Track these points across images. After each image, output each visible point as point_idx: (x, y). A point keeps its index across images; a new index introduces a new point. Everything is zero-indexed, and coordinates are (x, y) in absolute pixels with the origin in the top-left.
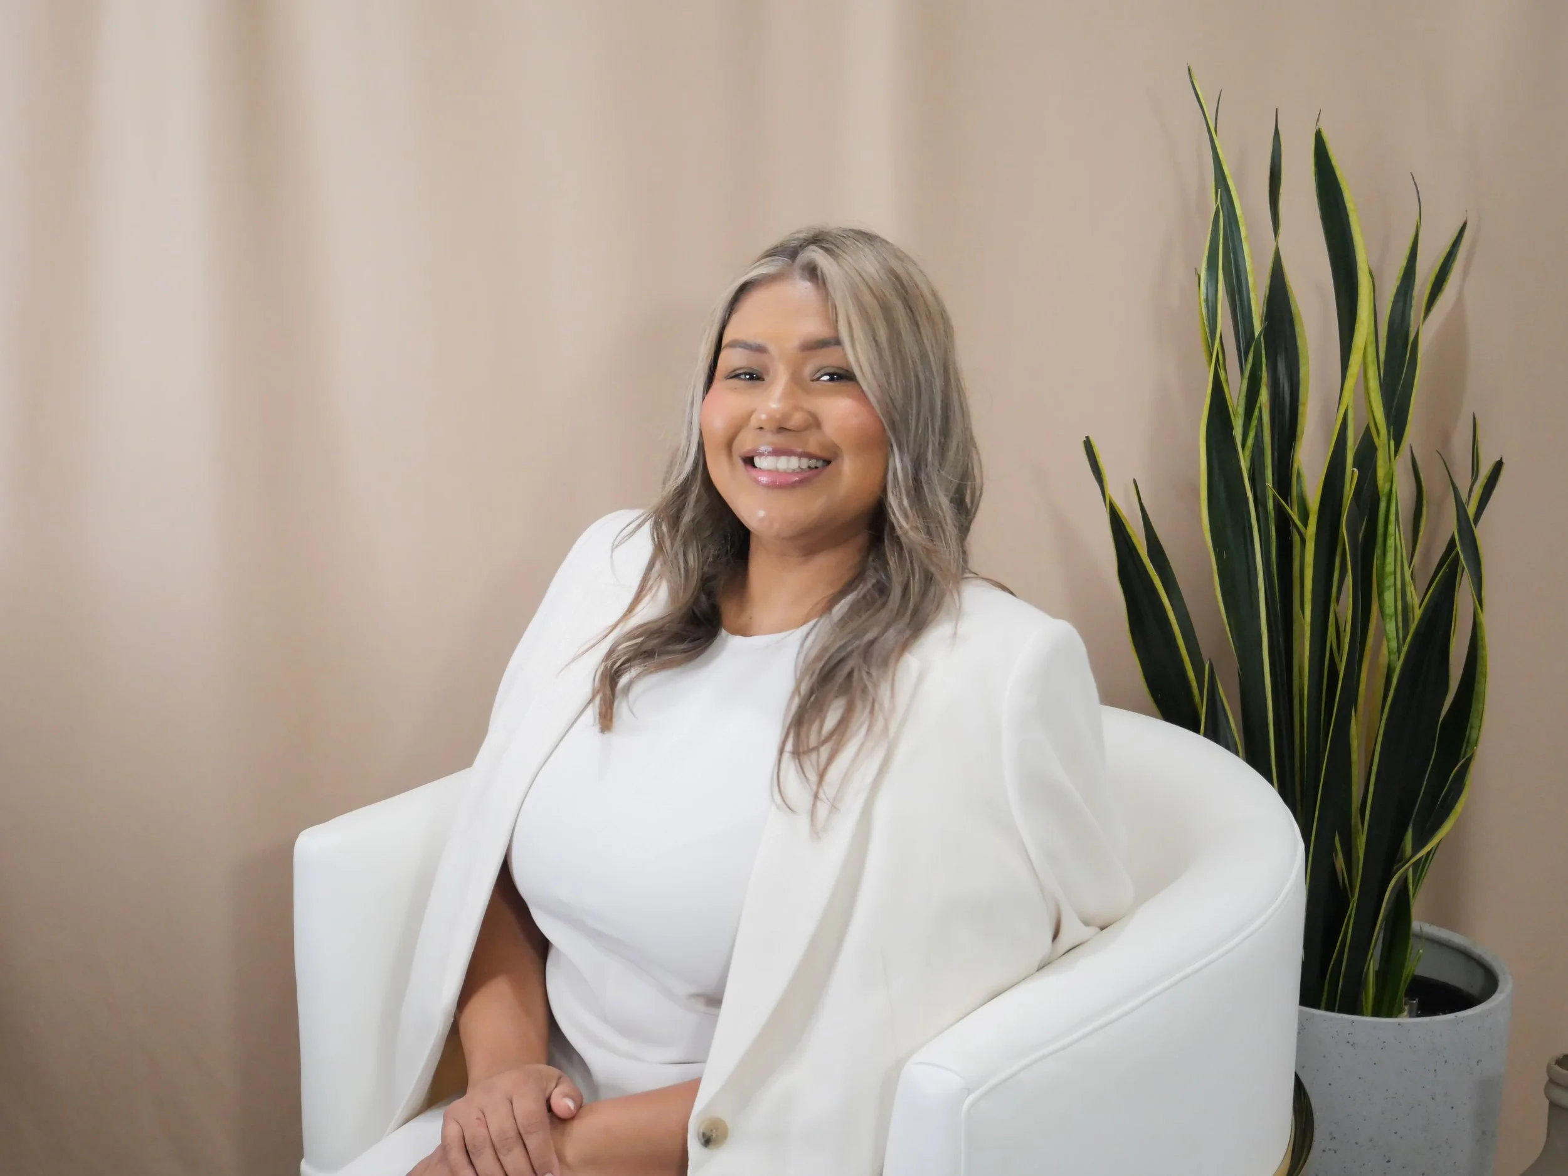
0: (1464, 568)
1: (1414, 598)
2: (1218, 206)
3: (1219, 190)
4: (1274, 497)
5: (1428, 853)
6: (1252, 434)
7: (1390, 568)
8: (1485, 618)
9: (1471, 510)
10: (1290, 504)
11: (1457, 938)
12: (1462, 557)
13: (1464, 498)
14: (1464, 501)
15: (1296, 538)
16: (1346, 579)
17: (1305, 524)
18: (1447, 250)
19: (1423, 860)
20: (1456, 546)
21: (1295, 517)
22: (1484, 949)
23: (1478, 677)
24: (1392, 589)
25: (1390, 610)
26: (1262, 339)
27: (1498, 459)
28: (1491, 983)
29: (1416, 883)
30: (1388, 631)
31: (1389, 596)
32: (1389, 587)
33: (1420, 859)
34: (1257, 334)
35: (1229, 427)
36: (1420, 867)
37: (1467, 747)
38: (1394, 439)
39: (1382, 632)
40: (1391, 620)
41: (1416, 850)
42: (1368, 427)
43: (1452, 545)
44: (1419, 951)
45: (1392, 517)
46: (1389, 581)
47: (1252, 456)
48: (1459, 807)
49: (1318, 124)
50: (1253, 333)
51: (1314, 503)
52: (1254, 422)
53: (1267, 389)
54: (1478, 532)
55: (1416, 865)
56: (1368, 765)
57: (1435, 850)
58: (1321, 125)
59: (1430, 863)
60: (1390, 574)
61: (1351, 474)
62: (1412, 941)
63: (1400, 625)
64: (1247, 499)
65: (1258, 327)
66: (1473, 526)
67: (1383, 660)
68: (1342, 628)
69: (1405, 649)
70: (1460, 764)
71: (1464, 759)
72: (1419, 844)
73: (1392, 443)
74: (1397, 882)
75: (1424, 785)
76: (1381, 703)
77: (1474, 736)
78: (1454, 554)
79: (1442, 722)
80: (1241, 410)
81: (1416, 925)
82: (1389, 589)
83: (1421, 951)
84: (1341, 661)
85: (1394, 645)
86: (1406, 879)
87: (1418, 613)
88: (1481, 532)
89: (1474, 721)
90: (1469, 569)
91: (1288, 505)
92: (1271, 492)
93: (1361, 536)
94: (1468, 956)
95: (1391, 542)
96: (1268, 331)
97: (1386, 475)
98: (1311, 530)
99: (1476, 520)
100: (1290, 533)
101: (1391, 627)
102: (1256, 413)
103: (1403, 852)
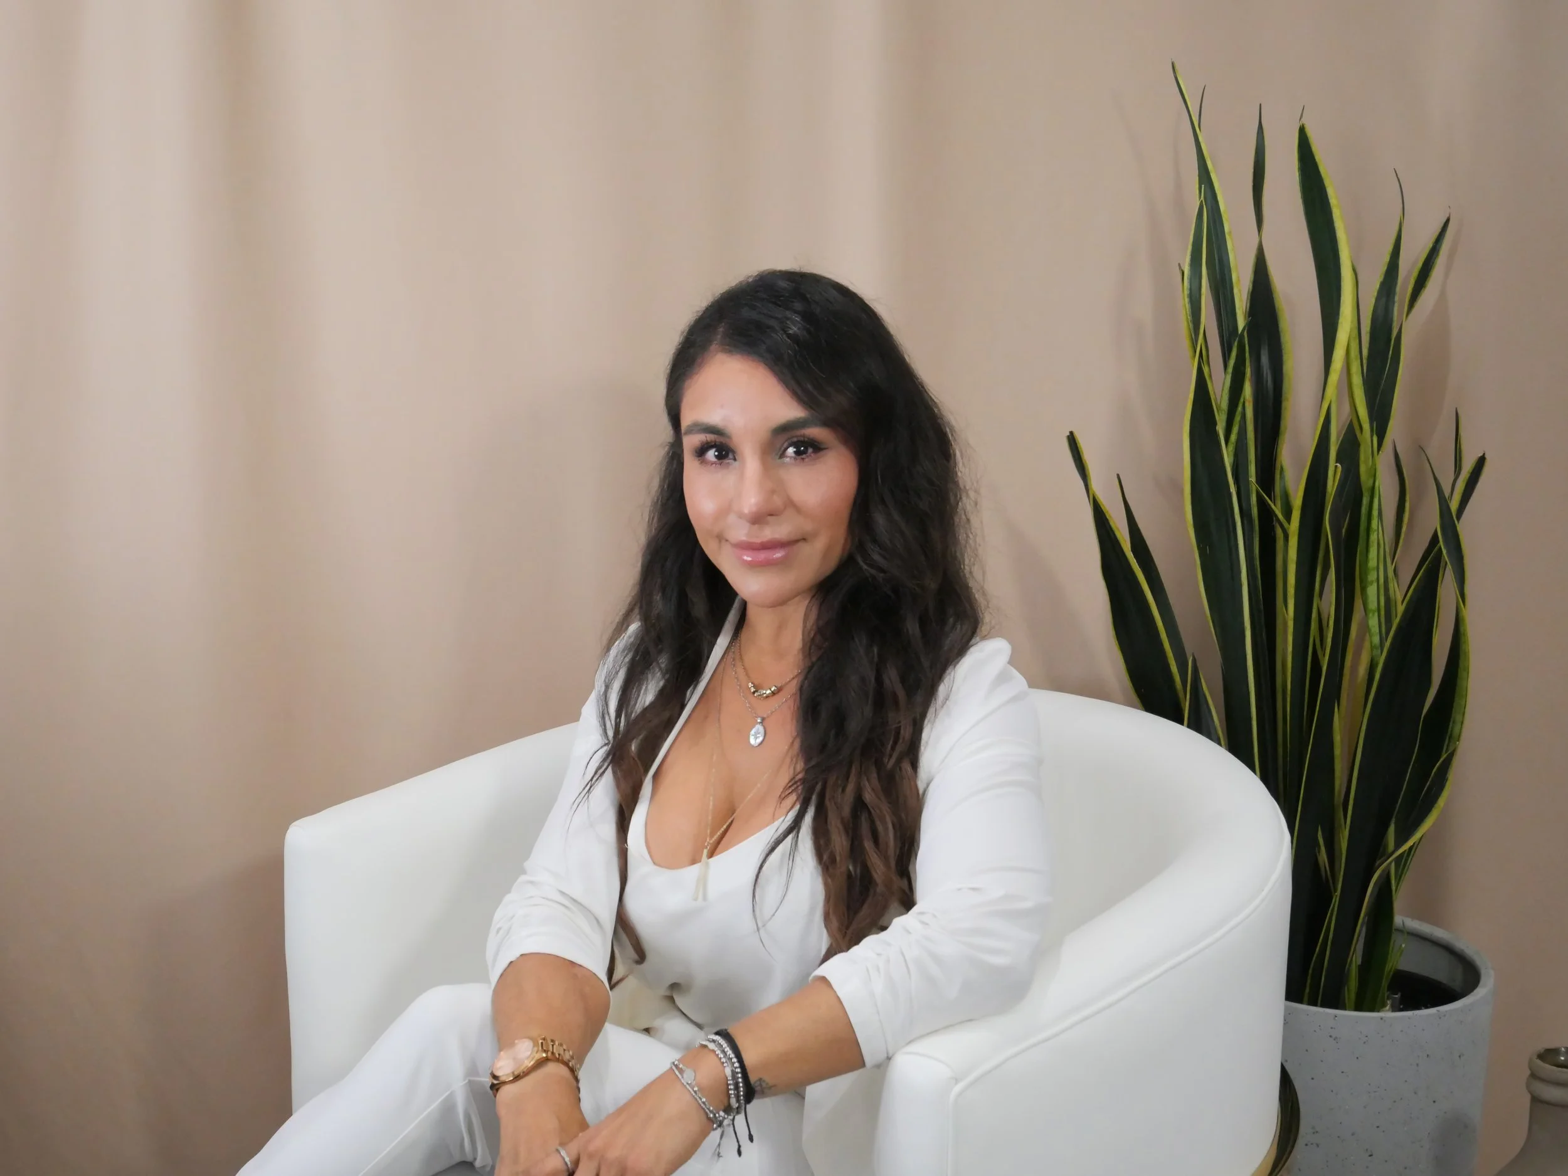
0: (1446, 563)
1: (1397, 593)
2: (1202, 201)
3: (1203, 186)
4: (1257, 492)
5: (1411, 848)
6: (1235, 430)
7: (1372, 563)
8: (1468, 614)
9: (1454, 505)
10: (1273, 500)
11: (1439, 933)
12: (1444, 552)
13: (1447, 494)
14: (1447, 497)
15: (1279, 532)
16: (1329, 575)
17: (1288, 520)
18: (1430, 245)
19: (1405, 855)
20: (1439, 542)
21: (1278, 511)
22: (1465, 944)
23: (1462, 673)
24: (1375, 585)
25: (1372, 604)
26: (1245, 334)
27: (1481, 455)
28: (1471, 976)
29: (1399, 878)
30: (1370, 626)
31: (1372, 591)
32: (1372, 582)
33: (1403, 853)
34: (1240, 330)
35: (1213, 422)
36: (1402, 862)
37: (1449, 741)
38: (1377, 435)
39: (1365, 628)
40: (1373, 614)
41: (1398, 846)
42: (1351, 423)
43: (1434, 540)
44: (1401, 945)
45: (1375, 513)
46: (1372, 576)
47: (1235, 450)
48: (1441, 802)
49: (1302, 120)
50: (1236, 328)
51: (1297, 502)
52: (1238, 418)
53: (1251, 384)
54: (1460, 527)
55: (1398, 860)
56: (1351, 761)
57: (1417, 845)
58: (1304, 120)
59: (1412, 858)
60: (1373, 569)
61: (1334, 473)
62: (1395, 937)
63: (1383, 620)
64: (1230, 493)
65: (1241, 323)
66: (1456, 521)
67: (1366, 656)
68: (1325, 623)
69: (1388, 644)
70: (1442, 760)
71: (1446, 755)
72: (1401, 839)
73: (1375, 439)
74: (1380, 876)
75: (1407, 779)
76: (1363, 699)
77: (1456, 731)
78: (1436, 549)
79: (1425, 716)
80: (1224, 404)
81: (1400, 919)
82: (1372, 585)
83: (1403, 946)
84: (1324, 655)
85: (1376, 640)
86: (1389, 874)
87: (1401, 609)
88: (1463, 528)
89: (1456, 716)
90: (1451, 563)
91: (1271, 501)
92: (1254, 486)
93: (1344, 531)
94: (1449, 950)
95: (1373, 537)
96: (1251, 326)
97: (1369, 470)
98: (1294, 526)
99: (1459, 517)
100: (1273, 529)
101: (1373, 622)
102: (1240, 408)
103: (1386, 846)
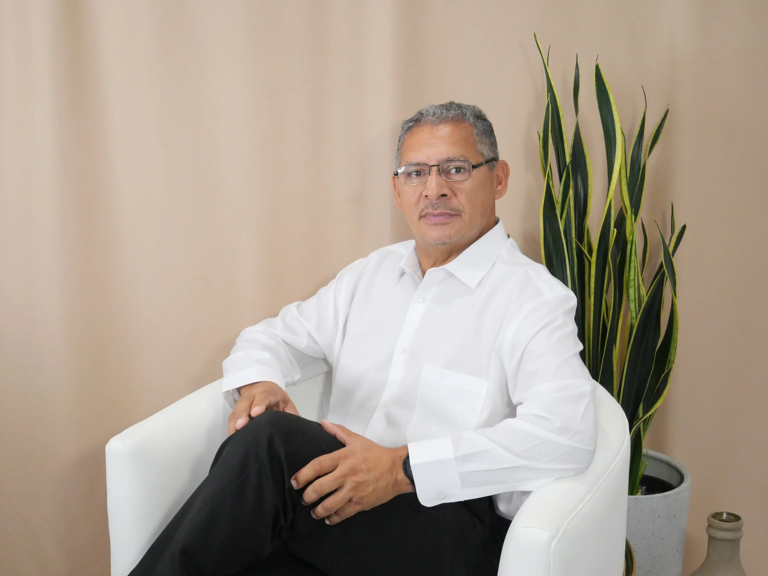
0: (667, 277)
1: (643, 291)
2: (549, 101)
3: (549, 93)
4: (576, 242)
5: (651, 415)
6: (565, 212)
7: (632, 277)
8: (677, 302)
9: (671, 249)
10: (583, 246)
11: (664, 457)
12: (666, 271)
13: (667, 243)
14: (667, 245)
15: (587, 262)
16: (611, 283)
17: (591, 256)
18: (659, 123)
19: (648, 419)
20: (663, 267)
21: (586, 252)
22: (677, 462)
23: (674, 330)
24: (633, 287)
25: (632, 297)
26: (570, 165)
27: (684, 224)
28: (681, 479)
29: (645, 430)
30: (631, 308)
31: (632, 291)
32: (632, 286)
33: (647, 418)
34: (567, 164)
35: (554, 209)
36: (646, 422)
37: (669, 364)
38: (634, 215)
39: (628, 308)
40: (632, 302)
41: (644, 414)
42: (622, 208)
43: (661, 266)
44: (646, 463)
45: (633, 253)
46: (632, 284)
47: (565, 222)
48: (665, 393)
49: (597, 61)
50: (566, 163)
51: (595, 246)
52: (566, 207)
53: (573, 190)
54: (674, 260)
55: (644, 421)
56: (621, 375)
57: (654, 415)
58: (598, 62)
59: (651, 421)
60: (632, 280)
61: (613, 232)
62: (643, 458)
63: (637, 305)
64: (563, 244)
65: (568, 159)
66: (672, 257)
67: (628, 323)
68: (609, 306)
69: (639, 316)
70: (665, 372)
71: (667, 370)
72: (646, 411)
73: (633, 217)
74: (635, 429)
75: (648, 382)
76: (627, 344)
77: (672, 358)
78: (662, 270)
79: (657, 352)
80: (560, 200)
81: (644, 450)
82: (632, 288)
83: (647, 463)
84: (608, 322)
85: (634, 314)
86: (640, 428)
87: (646, 299)
88: (676, 260)
89: (672, 351)
90: (669, 278)
91: (582, 246)
92: (574, 240)
93: (618, 261)
94: (669, 465)
95: (632, 265)
96: (573, 161)
97: (630, 232)
98: (594, 259)
99: (673, 256)
100: (583, 260)
101: (632, 306)
102: (567, 202)
103: (638, 416)
